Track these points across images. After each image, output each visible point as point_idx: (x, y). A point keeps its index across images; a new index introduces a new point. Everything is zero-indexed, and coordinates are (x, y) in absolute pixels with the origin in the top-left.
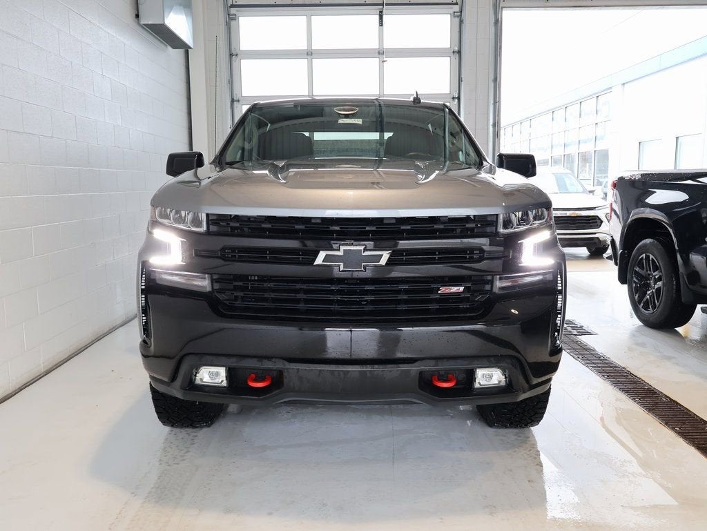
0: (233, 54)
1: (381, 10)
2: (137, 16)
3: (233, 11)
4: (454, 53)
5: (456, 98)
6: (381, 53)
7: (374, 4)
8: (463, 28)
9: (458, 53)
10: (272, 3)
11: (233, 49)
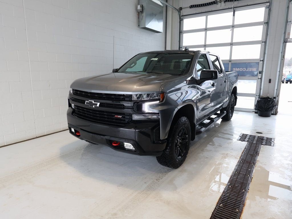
0: (181, 32)
1: (234, 9)
2: (139, 25)
3: (182, 17)
4: (265, 23)
5: (264, 42)
6: (233, 26)
7: (232, 8)
8: (271, 12)
9: (267, 23)
10: (195, 13)
11: (181, 30)
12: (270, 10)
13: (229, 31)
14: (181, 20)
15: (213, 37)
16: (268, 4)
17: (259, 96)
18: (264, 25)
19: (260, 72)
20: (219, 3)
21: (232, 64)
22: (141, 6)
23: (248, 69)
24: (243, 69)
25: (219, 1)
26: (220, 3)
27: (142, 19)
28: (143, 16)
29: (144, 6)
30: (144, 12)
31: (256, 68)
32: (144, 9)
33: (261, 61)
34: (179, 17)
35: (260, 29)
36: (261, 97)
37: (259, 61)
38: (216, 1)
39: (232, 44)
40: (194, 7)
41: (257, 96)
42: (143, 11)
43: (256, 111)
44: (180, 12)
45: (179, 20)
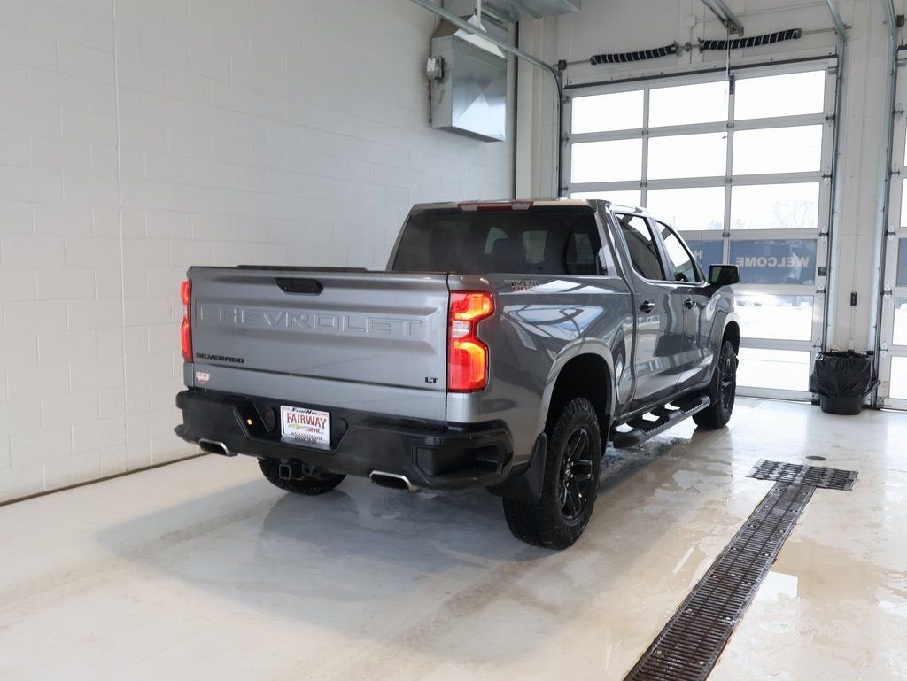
0: (564, 139)
1: (732, 75)
2: (430, 121)
3: (566, 93)
4: (827, 118)
5: (828, 176)
6: (731, 126)
7: (724, 69)
8: (843, 86)
9: (833, 119)
10: (609, 79)
11: (563, 133)
12: (840, 80)
13: (717, 140)
14: (563, 102)
15: (668, 158)
16: (834, 62)
17: (823, 346)
18: (826, 125)
19: (822, 270)
20: (684, 51)
21: (732, 243)
22: (437, 61)
23: (784, 259)
24: (768, 262)
25: (683, 47)
26: (689, 53)
27: (440, 101)
28: (443, 92)
29: (446, 60)
30: (447, 79)
31: (808, 259)
32: (449, 70)
33: (821, 234)
34: (556, 92)
35: (814, 136)
36: (828, 351)
37: (817, 237)
38: (673, 46)
39: (728, 181)
40: (605, 61)
41: (814, 346)
42: (443, 75)
43: (816, 397)
44: (560, 75)
45: (556, 99)
